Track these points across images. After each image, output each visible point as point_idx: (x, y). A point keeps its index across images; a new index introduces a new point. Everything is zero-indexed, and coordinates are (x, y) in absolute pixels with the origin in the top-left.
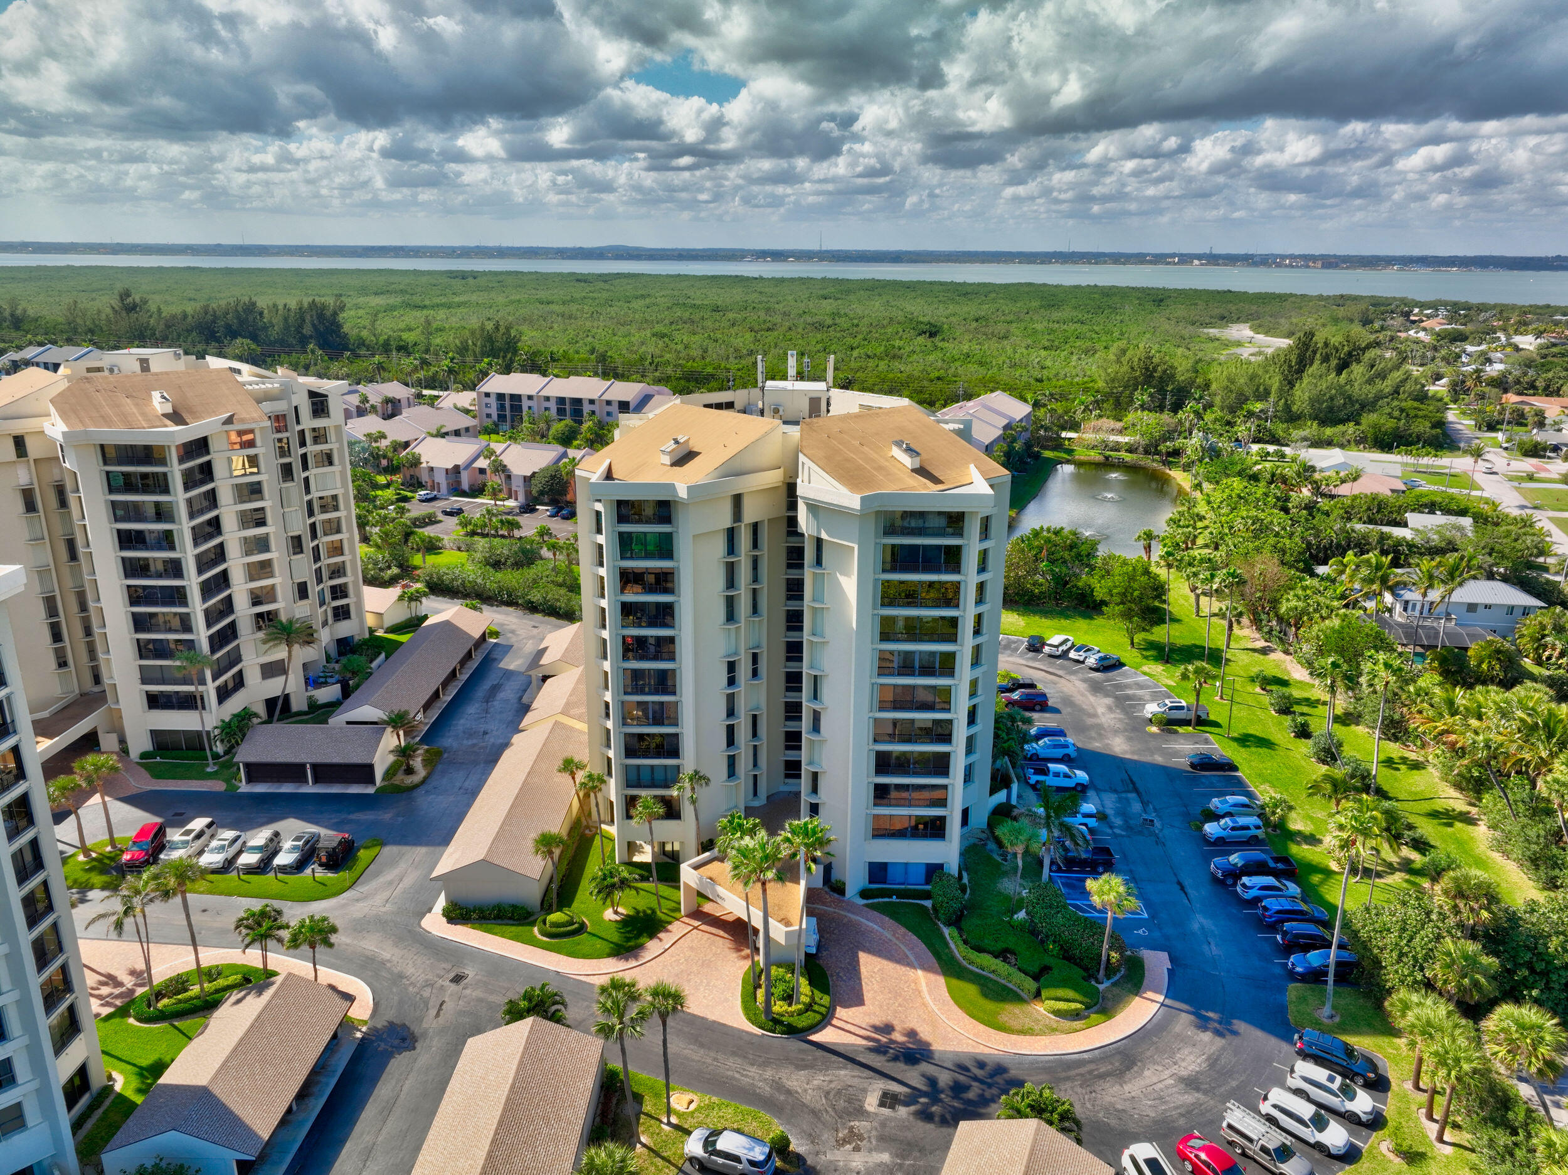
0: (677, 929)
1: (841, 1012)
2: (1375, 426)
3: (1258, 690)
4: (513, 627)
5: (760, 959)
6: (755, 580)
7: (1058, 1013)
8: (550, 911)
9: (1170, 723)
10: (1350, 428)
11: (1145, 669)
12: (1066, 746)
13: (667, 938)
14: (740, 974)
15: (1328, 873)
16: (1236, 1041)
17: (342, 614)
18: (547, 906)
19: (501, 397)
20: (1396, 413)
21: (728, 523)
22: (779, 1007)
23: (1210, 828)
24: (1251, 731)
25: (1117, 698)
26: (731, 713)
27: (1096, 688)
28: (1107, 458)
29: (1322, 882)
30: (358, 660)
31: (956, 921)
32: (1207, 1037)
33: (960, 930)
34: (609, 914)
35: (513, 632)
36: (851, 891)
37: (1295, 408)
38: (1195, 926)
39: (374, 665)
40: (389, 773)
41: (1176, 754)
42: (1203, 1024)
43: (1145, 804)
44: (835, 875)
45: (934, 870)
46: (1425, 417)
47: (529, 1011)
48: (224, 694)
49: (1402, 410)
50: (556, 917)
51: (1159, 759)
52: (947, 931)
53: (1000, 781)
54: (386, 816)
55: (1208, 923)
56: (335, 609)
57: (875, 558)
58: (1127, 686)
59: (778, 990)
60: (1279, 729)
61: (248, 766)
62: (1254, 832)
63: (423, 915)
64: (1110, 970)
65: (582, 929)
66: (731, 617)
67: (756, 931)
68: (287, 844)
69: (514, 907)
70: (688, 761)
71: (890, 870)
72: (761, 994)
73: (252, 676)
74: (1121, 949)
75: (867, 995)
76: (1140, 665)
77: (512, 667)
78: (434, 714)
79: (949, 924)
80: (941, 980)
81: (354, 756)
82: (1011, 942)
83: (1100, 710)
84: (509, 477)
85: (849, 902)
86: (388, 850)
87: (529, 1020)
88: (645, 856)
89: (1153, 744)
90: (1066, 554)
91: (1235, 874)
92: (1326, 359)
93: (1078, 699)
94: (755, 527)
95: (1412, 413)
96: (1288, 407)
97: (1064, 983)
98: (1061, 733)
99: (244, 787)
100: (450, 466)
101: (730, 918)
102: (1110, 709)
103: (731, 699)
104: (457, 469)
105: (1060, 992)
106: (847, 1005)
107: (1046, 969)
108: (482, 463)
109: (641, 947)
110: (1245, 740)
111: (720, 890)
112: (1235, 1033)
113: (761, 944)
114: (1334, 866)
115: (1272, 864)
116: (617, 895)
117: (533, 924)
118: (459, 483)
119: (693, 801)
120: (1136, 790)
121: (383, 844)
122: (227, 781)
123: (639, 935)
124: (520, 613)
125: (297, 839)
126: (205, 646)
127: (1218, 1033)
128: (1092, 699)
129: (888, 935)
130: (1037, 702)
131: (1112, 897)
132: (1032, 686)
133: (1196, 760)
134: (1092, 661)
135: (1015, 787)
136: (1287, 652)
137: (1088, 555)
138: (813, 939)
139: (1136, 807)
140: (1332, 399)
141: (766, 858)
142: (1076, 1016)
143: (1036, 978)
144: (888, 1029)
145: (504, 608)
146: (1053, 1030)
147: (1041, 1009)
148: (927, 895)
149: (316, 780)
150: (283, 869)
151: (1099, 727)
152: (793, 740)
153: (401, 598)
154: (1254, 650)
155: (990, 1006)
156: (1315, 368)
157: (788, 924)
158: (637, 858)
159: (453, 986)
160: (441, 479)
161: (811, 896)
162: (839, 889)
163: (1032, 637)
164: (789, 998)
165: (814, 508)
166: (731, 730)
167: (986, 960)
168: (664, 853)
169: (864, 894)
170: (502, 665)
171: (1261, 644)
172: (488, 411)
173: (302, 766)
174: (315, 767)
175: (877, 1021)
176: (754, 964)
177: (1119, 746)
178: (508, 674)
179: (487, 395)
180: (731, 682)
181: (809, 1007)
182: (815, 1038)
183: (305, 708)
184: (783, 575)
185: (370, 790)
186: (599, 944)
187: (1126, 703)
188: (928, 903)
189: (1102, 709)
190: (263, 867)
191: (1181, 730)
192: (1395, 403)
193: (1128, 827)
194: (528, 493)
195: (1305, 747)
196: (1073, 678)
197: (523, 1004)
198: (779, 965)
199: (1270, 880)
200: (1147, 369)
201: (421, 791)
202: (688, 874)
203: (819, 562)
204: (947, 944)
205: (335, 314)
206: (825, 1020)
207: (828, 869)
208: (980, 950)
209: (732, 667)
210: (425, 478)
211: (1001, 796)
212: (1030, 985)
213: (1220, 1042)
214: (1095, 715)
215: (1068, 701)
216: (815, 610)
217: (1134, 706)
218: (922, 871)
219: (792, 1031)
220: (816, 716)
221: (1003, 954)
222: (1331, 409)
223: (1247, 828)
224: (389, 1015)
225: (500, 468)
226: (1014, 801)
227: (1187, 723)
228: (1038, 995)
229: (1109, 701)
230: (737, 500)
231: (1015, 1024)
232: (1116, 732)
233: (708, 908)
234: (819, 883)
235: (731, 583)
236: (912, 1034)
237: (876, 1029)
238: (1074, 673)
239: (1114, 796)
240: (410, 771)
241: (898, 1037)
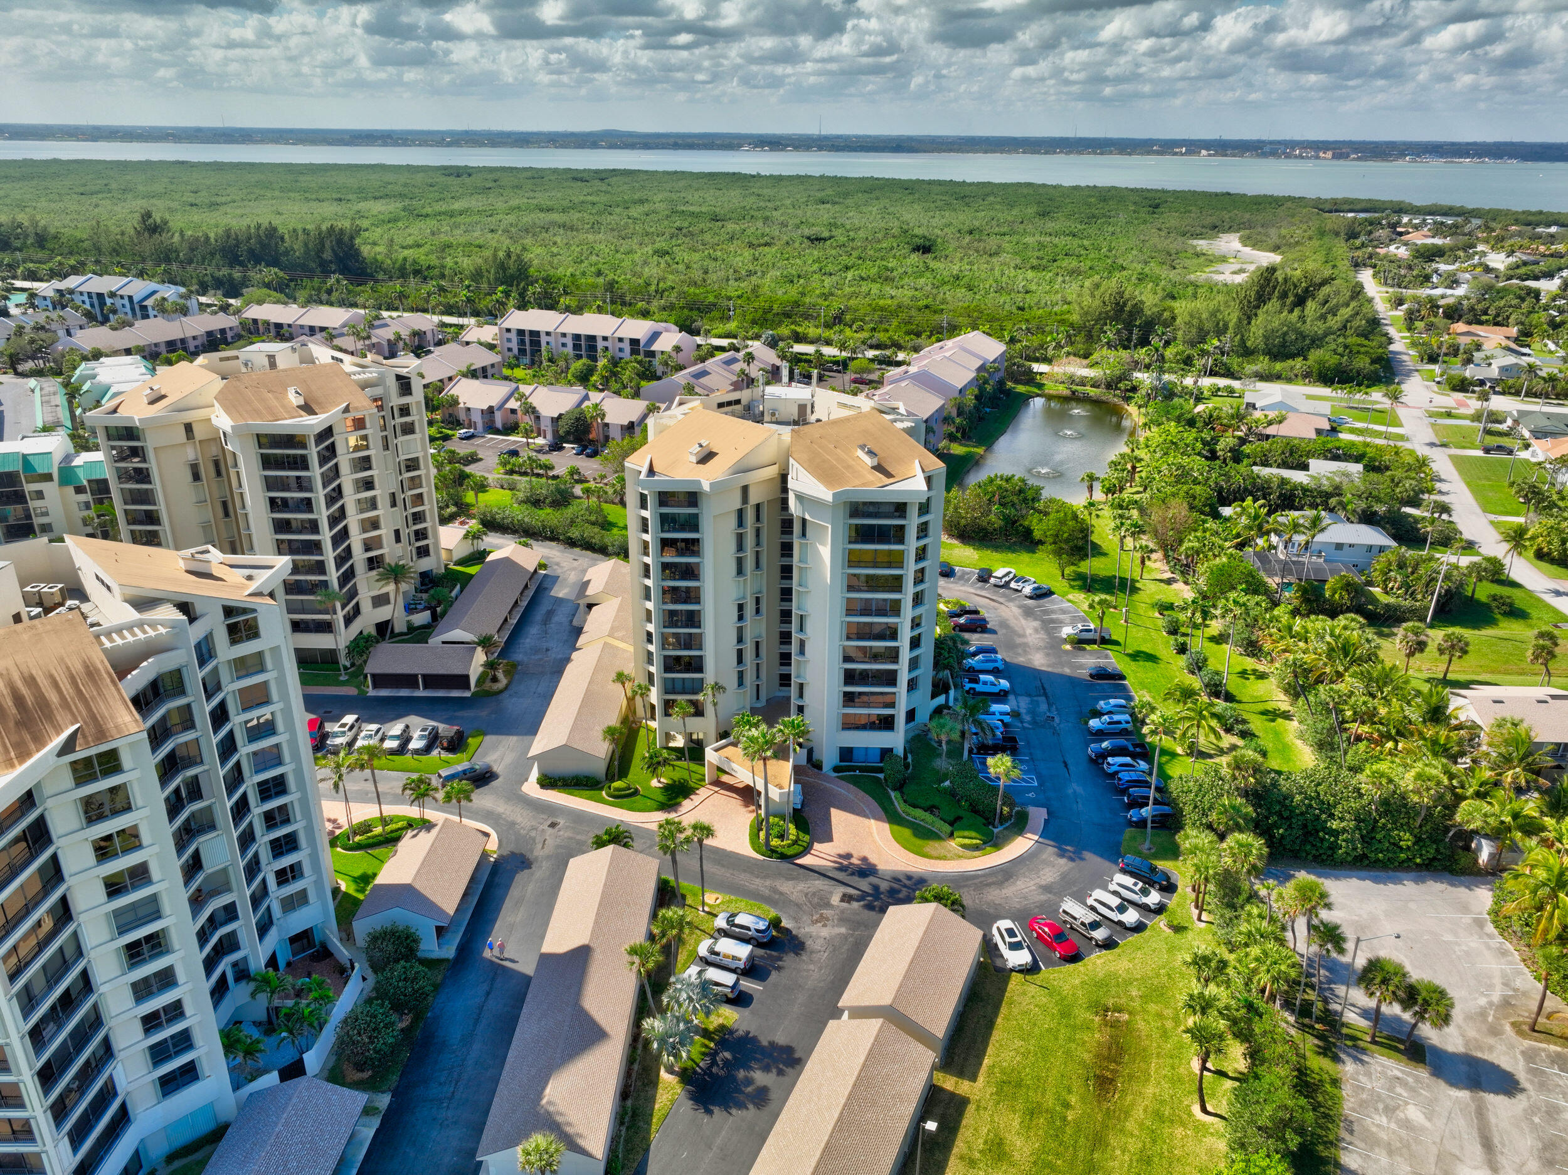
0: (703, 792)
1: (816, 846)
2: (1320, 362)
3: (1157, 615)
4: (557, 560)
5: (762, 812)
6: (758, 544)
7: (964, 846)
8: (612, 780)
9: (1080, 643)
10: (1298, 363)
11: (1070, 597)
12: (996, 661)
13: (697, 798)
14: (748, 822)
15: (1173, 755)
16: (1082, 863)
17: (423, 552)
18: (610, 777)
19: (521, 332)
20: (1340, 350)
21: (739, 506)
22: (775, 842)
23: (1094, 723)
24: (1143, 649)
25: (1043, 621)
26: (740, 640)
27: (1028, 613)
28: (1073, 393)
29: (1167, 762)
30: (442, 591)
31: (900, 787)
32: (1063, 861)
33: (902, 793)
34: (654, 783)
35: (558, 564)
36: (827, 767)
37: (1249, 344)
38: (1070, 791)
39: (453, 594)
40: (481, 680)
41: (1081, 666)
42: (1062, 854)
43: (1050, 705)
44: (815, 756)
45: (886, 752)
46: (1366, 353)
47: (610, 842)
48: (348, 621)
49: (1346, 347)
50: (617, 784)
51: (1067, 671)
52: (893, 794)
53: (940, 688)
54: (484, 713)
55: (1079, 790)
56: (418, 548)
57: (843, 534)
58: (1053, 612)
59: (774, 832)
60: (1164, 647)
61: (374, 676)
62: (1124, 726)
63: (522, 783)
64: (1003, 819)
65: (636, 792)
66: (740, 571)
67: (759, 793)
68: (416, 734)
69: (587, 778)
70: (710, 675)
71: (855, 753)
72: (762, 834)
73: (366, 606)
74: (1012, 805)
75: (835, 835)
76: (1067, 593)
77: (561, 595)
78: (506, 635)
79: (894, 790)
80: (886, 826)
81: (453, 668)
82: (936, 800)
83: (1029, 631)
84: (538, 418)
85: (825, 775)
86: (489, 739)
87: (611, 847)
88: (679, 742)
89: (1064, 658)
90: (1016, 500)
91: (1104, 755)
92: (1284, 296)
93: (1013, 623)
94: (758, 506)
95: (1355, 349)
96: (1243, 342)
97: (968, 828)
98: (993, 651)
99: (371, 692)
100: (485, 407)
101: (741, 786)
102: (1036, 630)
103: (740, 631)
104: (491, 410)
105: (966, 833)
106: (821, 841)
107: (959, 818)
108: (513, 404)
109: (679, 804)
110: (1136, 656)
111: (734, 766)
112: (1082, 859)
113: (762, 802)
114: (1179, 750)
115: (1131, 748)
116: (660, 769)
117: (602, 789)
118: (493, 421)
119: (715, 704)
120: (1046, 695)
121: (485, 734)
122: (358, 687)
123: (676, 797)
124: (561, 547)
125: (423, 730)
126: (335, 584)
127: (1072, 859)
128: (1023, 622)
129: (851, 797)
130: (979, 625)
131: (1001, 770)
132: (976, 612)
133: (1094, 672)
134: (1028, 590)
135: (952, 692)
136: (1186, 583)
137: (1033, 500)
138: (798, 799)
139: (1043, 707)
140: (1285, 334)
141: (767, 742)
142: (976, 848)
143: (951, 824)
144: (848, 856)
145: (548, 543)
146: (960, 857)
147: (953, 844)
148: (881, 770)
149: (426, 687)
150: (417, 752)
151: (1025, 645)
152: (786, 658)
153: (466, 537)
154: (1161, 581)
155: (919, 842)
156: (1273, 305)
157: (781, 788)
158: (672, 744)
159: (550, 830)
160: (477, 418)
161: (797, 770)
162: (818, 766)
163: (982, 570)
164: (781, 837)
165: (800, 497)
166: (740, 653)
167: (919, 813)
168: (692, 741)
169: (836, 769)
170: (553, 593)
171: (1168, 575)
172: (510, 345)
173: (416, 676)
174: (424, 676)
175: (842, 852)
176: (758, 815)
177: (1039, 661)
178: (559, 601)
179: (508, 330)
180: (741, 618)
181: (795, 842)
182: (798, 861)
183: (405, 630)
184: (778, 539)
185: (467, 694)
186: (649, 803)
187: (1050, 626)
188: (881, 776)
189: (1030, 631)
190: (401, 750)
191: (1088, 647)
192: (1341, 340)
193: (1034, 722)
194: (555, 433)
195: (1182, 661)
196: (1011, 604)
197: (605, 837)
198: (775, 816)
199: (1128, 760)
200: (1117, 304)
201: (506, 695)
202: (710, 755)
203: (804, 535)
204: (892, 803)
205: (352, 238)
206: (806, 850)
207: (810, 752)
208: (915, 806)
209: (741, 607)
210: (462, 416)
211: (941, 700)
212: (947, 828)
213: (1071, 864)
214: (1024, 636)
215: (1004, 624)
216: (801, 568)
217: (1055, 628)
218: (878, 753)
219: (783, 857)
220: (802, 643)
221: (930, 809)
222: (1283, 345)
223: (1119, 722)
224: (510, 847)
225: (531, 410)
226: (951, 703)
227: (1093, 642)
228: (951, 835)
229: (1036, 624)
230: (745, 489)
231: (934, 853)
232: (1038, 649)
233: (725, 778)
234: (803, 761)
235: (740, 547)
236: (864, 859)
237: (840, 856)
238: (1011, 600)
239: (1027, 699)
240: (495, 679)
241: (855, 861)
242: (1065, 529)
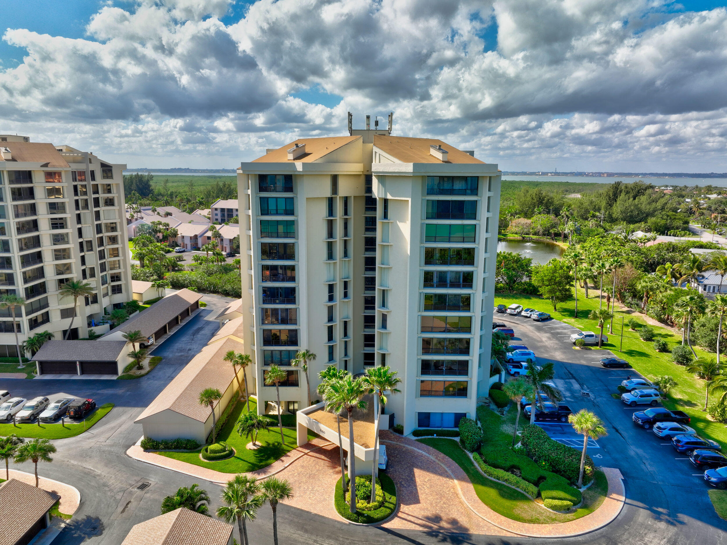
0: (294, 454)
1: (404, 508)
2: (655, 223)
3: (630, 330)
4: (214, 302)
5: (348, 473)
6: (346, 235)
7: (554, 508)
8: (211, 443)
9: (585, 345)
10: (643, 224)
11: (565, 320)
12: (529, 354)
13: (287, 460)
14: (335, 482)
15: (708, 422)
16: (685, 528)
17: (117, 290)
18: (209, 441)
19: (223, 210)
20: (665, 217)
21: (329, 194)
22: (361, 504)
23: (625, 396)
24: (633, 348)
25: (552, 333)
26: (331, 319)
27: (539, 329)
28: (523, 238)
29: (706, 427)
30: (123, 311)
31: (477, 449)
32: (662, 525)
33: (481, 454)
34: (250, 446)
35: (214, 304)
36: (407, 431)
37: (614, 216)
38: (632, 453)
39: (131, 316)
40: (128, 368)
41: (593, 360)
42: (658, 516)
43: (581, 385)
44: (396, 422)
45: (459, 418)
46: (679, 219)
47: (181, 504)
48: (34, 324)
49: (668, 216)
50: (215, 446)
51: (584, 362)
52: (471, 456)
53: (495, 371)
54: (120, 391)
55: (640, 451)
56: (113, 287)
57: (422, 210)
58: (556, 328)
59: (360, 493)
60: (650, 348)
61: (41, 363)
62: (654, 398)
63: (129, 447)
64: (586, 479)
65: (231, 454)
66: (331, 256)
67: (345, 453)
68: (52, 405)
69: (188, 441)
70: (303, 347)
71: (432, 418)
72: (348, 495)
73: (55, 316)
74: (591, 465)
75: (422, 497)
76: (560, 320)
77: (211, 320)
78: (162, 341)
79: (472, 451)
80: (471, 487)
81: (106, 357)
82: (516, 461)
83: (544, 339)
84: (222, 240)
85: (406, 438)
86: (116, 410)
87: (178, 510)
88: (277, 411)
89: (578, 355)
90: (515, 265)
91: (651, 422)
92: (627, 193)
93: (531, 334)
94: (346, 200)
95: (673, 217)
96: (610, 216)
97: (555, 487)
98: (525, 348)
99: (38, 376)
100: (192, 235)
101: (329, 448)
102: (549, 338)
103: (331, 310)
104: (196, 236)
105: (555, 493)
106: (408, 504)
107: (542, 478)
108: (209, 234)
109: (269, 465)
110: (631, 353)
111: (322, 427)
112: (682, 523)
113: (349, 463)
114: (709, 417)
115: (673, 415)
116: (255, 431)
117: (199, 452)
118: (197, 244)
119: (305, 370)
120: (574, 378)
121: (114, 406)
122: (29, 373)
123: (268, 458)
124: (219, 296)
125: (58, 402)
126: (22, 293)
127: (669, 522)
128: (538, 334)
129: (433, 458)
130: (510, 334)
131: (589, 425)
132: (504, 326)
133: (606, 362)
134: (534, 316)
135: (503, 373)
136: (641, 312)
137: (526, 265)
138: (382, 459)
139: (576, 386)
140: (632, 212)
142: (568, 510)
143: (536, 484)
144: (437, 519)
145: (211, 294)
146: (553, 520)
147: (542, 505)
148: (457, 434)
149: (83, 373)
150: (46, 420)
151: (545, 347)
152: (369, 340)
153: (153, 286)
154: (623, 312)
155: (507, 503)
156: (622, 197)
157: (367, 446)
158: (271, 413)
159: (139, 492)
160: (188, 242)
161: (382, 435)
162: (399, 431)
163: (500, 305)
164: (368, 498)
165: (383, 178)
166: (330, 330)
167: (501, 473)
168: (289, 410)
169: (415, 433)
170: (206, 319)
171: (626, 309)
172: (217, 217)
173: (74, 363)
174: (82, 363)
175: (429, 514)
176: (344, 476)
177: (559, 356)
178: (208, 323)
179: (216, 209)
180: (331, 298)
181: (382, 504)
182: (386, 525)
183: (88, 337)
185: (115, 378)
186: (241, 464)
187: (558, 336)
188: (457, 439)
189: (544, 338)
190: (32, 419)
191: (593, 348)
192: (664, 213)
193: (573, 397)
194: (231, 248)
195: (666, 357)
196: (525, 324)
197: (177, 498)
198: (361, 476)
199: (675, 424)
200: (540, 198)
201: (145, 378)
202: (301, 419)
203: (386, 216)
204: (472, 464)
205: (148, 181)
206: (393, 513)
207: (392, 418)
208: (496, 466)
209: (331, 288)
210: (180, 242)
211: (495, 379)
212: (534, 489)
213: (673, 530)
214: (542, 341)
215: (525, 335)
216: (383, 246)
217: (563, 337)
218: (452, 419)
219: (370, 521)
220: (384, 318)
221: (511, 469)
222: (631, 216)
223: (649, 395)
224: (89, 511)
225: (217, 235)
226: (503, 381)
227: (597, 344)
228: (539, 495)
229: (548, 335)
230: (335, 179)
231: (524, 515)
232: (556, 349)
233: (315, 441)
234: (386, 427)
235: (331, 234)
236: (454, 522)
237: (428, 519)
238: (525, 322)
239: (562, 381)
240: (140, 368)
241: (444, 524)
242: (557, 275)
